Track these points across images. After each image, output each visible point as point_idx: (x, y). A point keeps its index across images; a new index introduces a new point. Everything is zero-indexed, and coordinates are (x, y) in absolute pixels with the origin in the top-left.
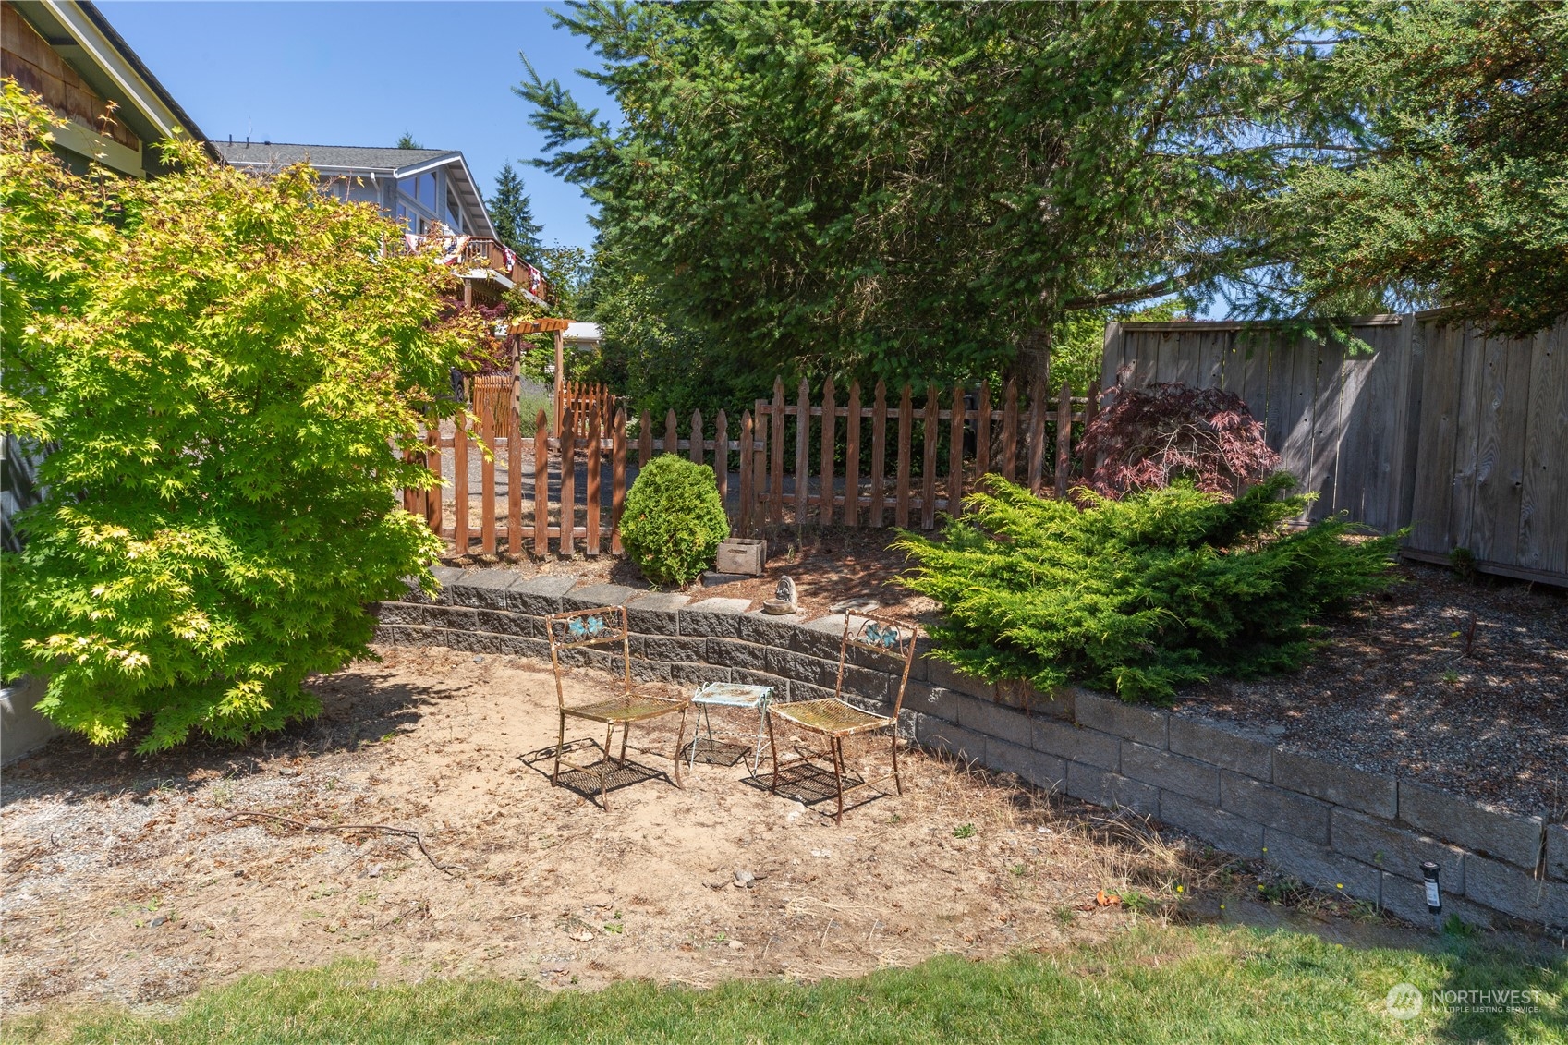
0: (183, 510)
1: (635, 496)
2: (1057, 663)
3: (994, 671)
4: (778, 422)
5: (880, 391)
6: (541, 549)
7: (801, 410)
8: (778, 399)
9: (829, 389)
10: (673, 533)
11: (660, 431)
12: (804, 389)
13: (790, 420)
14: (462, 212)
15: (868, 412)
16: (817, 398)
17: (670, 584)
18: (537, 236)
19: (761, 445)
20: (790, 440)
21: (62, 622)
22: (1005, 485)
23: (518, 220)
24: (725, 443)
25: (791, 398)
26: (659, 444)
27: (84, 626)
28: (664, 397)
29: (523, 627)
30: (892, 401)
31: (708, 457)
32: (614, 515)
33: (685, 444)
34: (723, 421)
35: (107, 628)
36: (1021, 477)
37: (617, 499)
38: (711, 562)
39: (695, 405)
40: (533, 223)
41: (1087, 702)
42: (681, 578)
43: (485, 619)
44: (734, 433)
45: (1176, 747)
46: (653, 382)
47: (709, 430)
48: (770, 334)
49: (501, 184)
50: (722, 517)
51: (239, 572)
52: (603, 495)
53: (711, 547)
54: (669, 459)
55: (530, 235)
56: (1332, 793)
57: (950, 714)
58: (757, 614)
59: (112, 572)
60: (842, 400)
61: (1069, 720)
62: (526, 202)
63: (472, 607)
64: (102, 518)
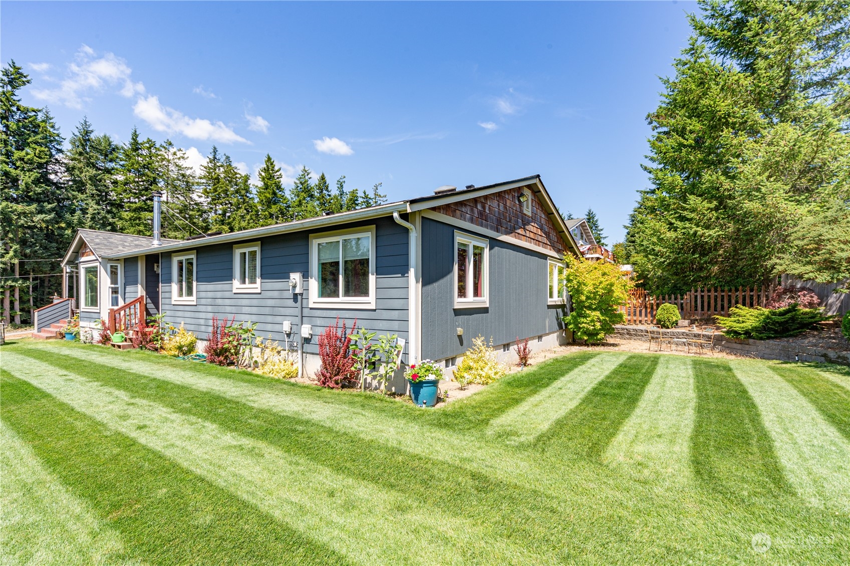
0: (595, 310)
1: (659, 311)
2: (744, 334)
3: (733, 336)
4: (693, 296)
5: (719, 289)
6: (638, 322)
7: (699, 294)
8: (693, 292)
9: (706, 289)
10: (668, 318)
11: (664, 299)
12: (699, 290)
13: (696, 297)
14: (584, 236)
15: (716, 294)
16: (702, 291)
17: (668, 328)
18: (601, 232)
19: (689, 301)
20: (696, 301)
21: (583, 323)
22: (741, 307)
23: (594, 228)
24: (679, 301)
25: (696, 291)
26: (664, 301)
27: (586, 323)
28: (662, 291)
29: (636, 335)
30: (723, 291)
31: (675, 304)
32: (654, 316)
33: (670, 301)
34: (679, 296)
35: (588, 323)
36: (744, 305)
37: (654, 313)
38: (677, 324)
39: (672, 293)
40: (599, 228)
41: (751, 341)
42: (670, 327)
43: (628, 334)
44: (682, 299)
45: (767, 346)
46: (658, 287)
47: (676, 299)
48: (690, 278)
49: (587, 215)
50: (679, 315)
51: (602, 318)
52: (651, 312)
53: (677, 321)
54: (666, 304)
55: (599, 232)
56: (790, 350)
57: (727, 346)
58: (687, 331)
59: (589, 317)
60: (709, 291)
61: (748, 344)
62: (597, 221)
63: (625, 331)
64: (588, 310)
